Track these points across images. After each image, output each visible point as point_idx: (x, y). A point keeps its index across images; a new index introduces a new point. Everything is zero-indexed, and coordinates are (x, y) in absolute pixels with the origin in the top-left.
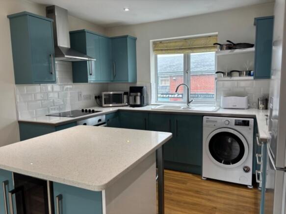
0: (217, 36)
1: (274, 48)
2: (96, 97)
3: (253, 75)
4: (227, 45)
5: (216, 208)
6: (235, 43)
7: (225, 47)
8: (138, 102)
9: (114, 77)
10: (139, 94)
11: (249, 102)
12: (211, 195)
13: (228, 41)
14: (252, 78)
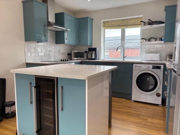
0: (142, 18)
1: (176, 24)
2: (68, 54)
3: (163, 40)
4: (148, 22)
5: (140, 114)
6: (153, 21)
7: (147, 23)
8: (93, 57)
9: (79, 42)
10: (94, 52)
11: (160, 56)
12: (137, 109)
13: (149, 20)
14: (163, 42)
